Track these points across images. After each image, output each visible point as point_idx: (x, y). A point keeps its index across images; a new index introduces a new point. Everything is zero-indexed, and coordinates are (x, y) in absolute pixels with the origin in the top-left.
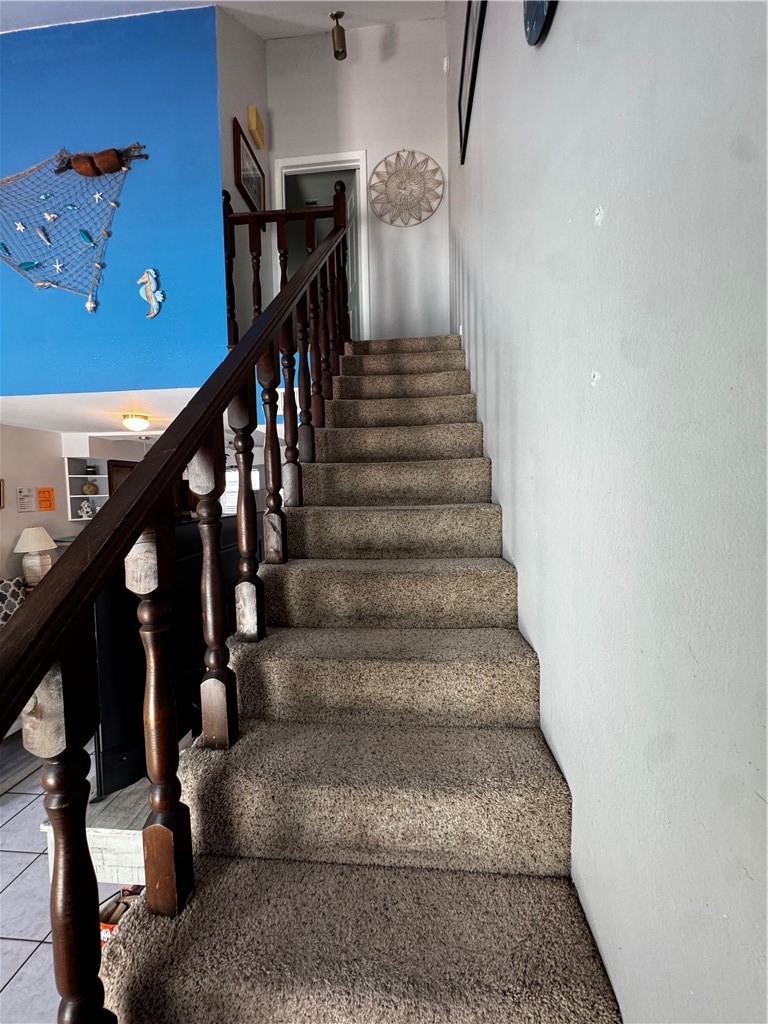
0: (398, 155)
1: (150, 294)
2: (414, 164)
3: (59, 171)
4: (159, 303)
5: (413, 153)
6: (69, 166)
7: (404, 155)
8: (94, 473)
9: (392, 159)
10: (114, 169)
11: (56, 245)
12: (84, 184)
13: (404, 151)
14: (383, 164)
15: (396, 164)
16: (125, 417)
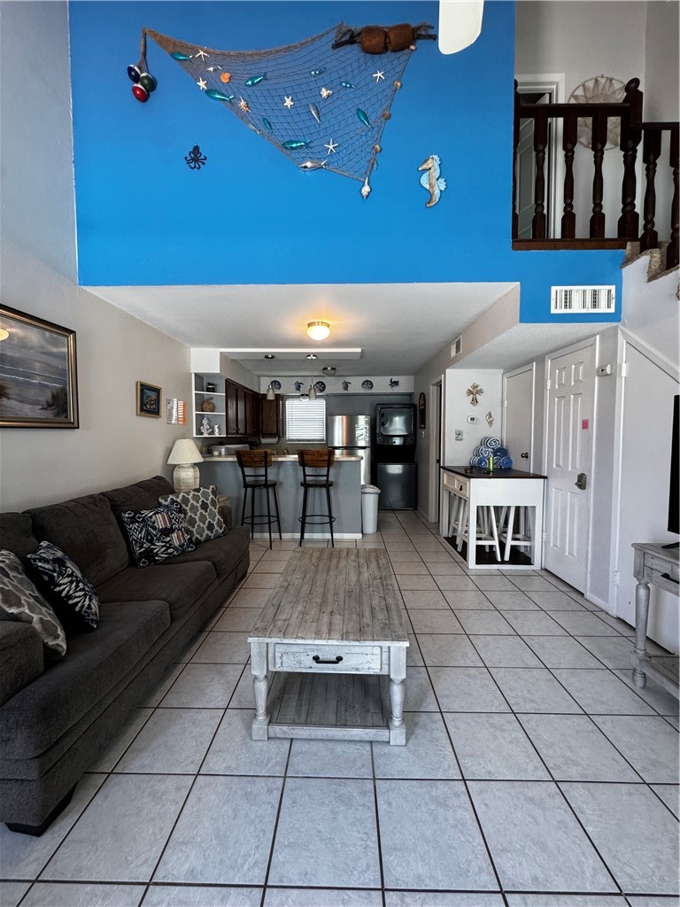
0: (596, 80)
1: (434, 181)
2: (611, 90)
3: (337, 45)
4: (441, 191)
5: (611, 80)
6: (352, 41)
7: (602, 81)
8: (213, 390)
9: (591, 84)
10: (402, 47)
11: (327, 124)
12: (362, 61)
13: (602, 77)
14: (581, 88)
15: (593, 88)
16: (309, 325)
